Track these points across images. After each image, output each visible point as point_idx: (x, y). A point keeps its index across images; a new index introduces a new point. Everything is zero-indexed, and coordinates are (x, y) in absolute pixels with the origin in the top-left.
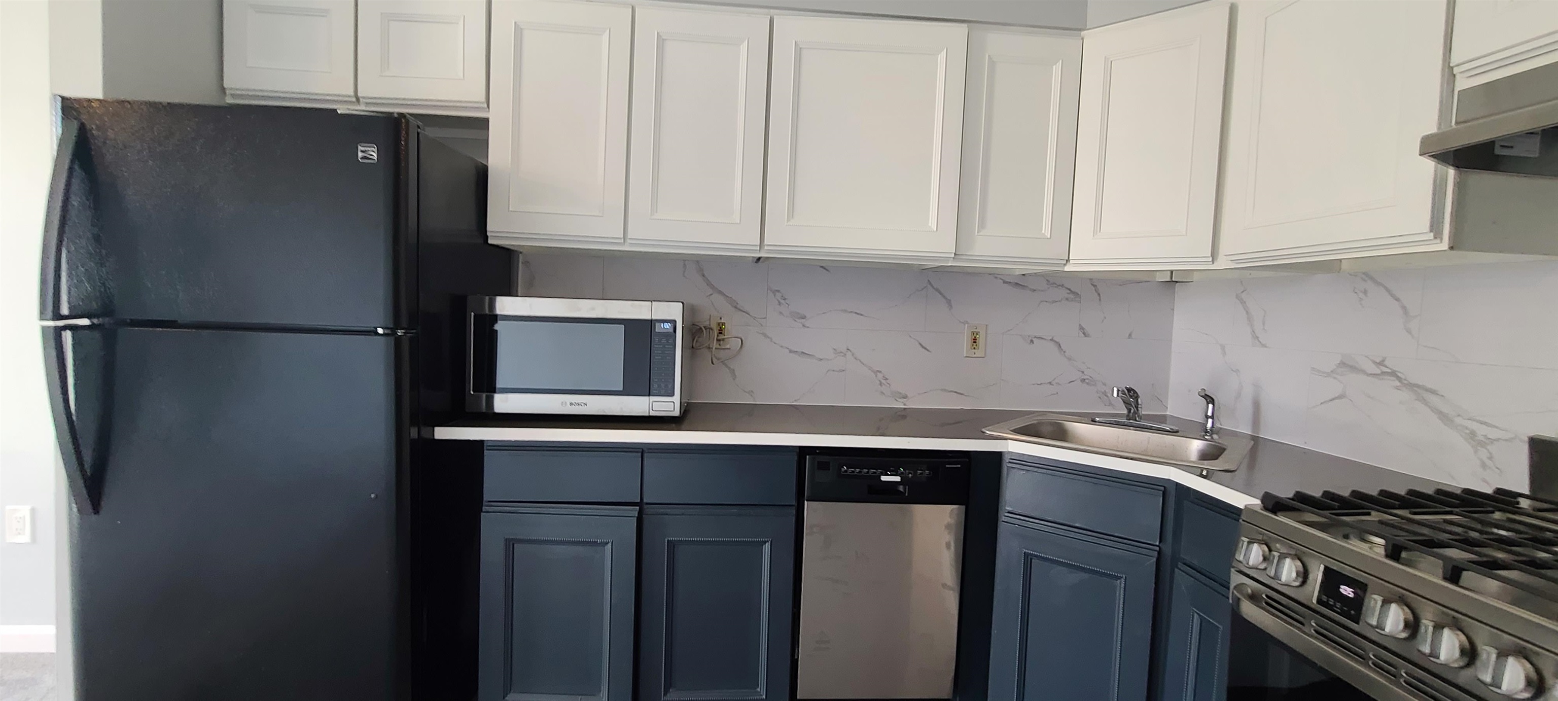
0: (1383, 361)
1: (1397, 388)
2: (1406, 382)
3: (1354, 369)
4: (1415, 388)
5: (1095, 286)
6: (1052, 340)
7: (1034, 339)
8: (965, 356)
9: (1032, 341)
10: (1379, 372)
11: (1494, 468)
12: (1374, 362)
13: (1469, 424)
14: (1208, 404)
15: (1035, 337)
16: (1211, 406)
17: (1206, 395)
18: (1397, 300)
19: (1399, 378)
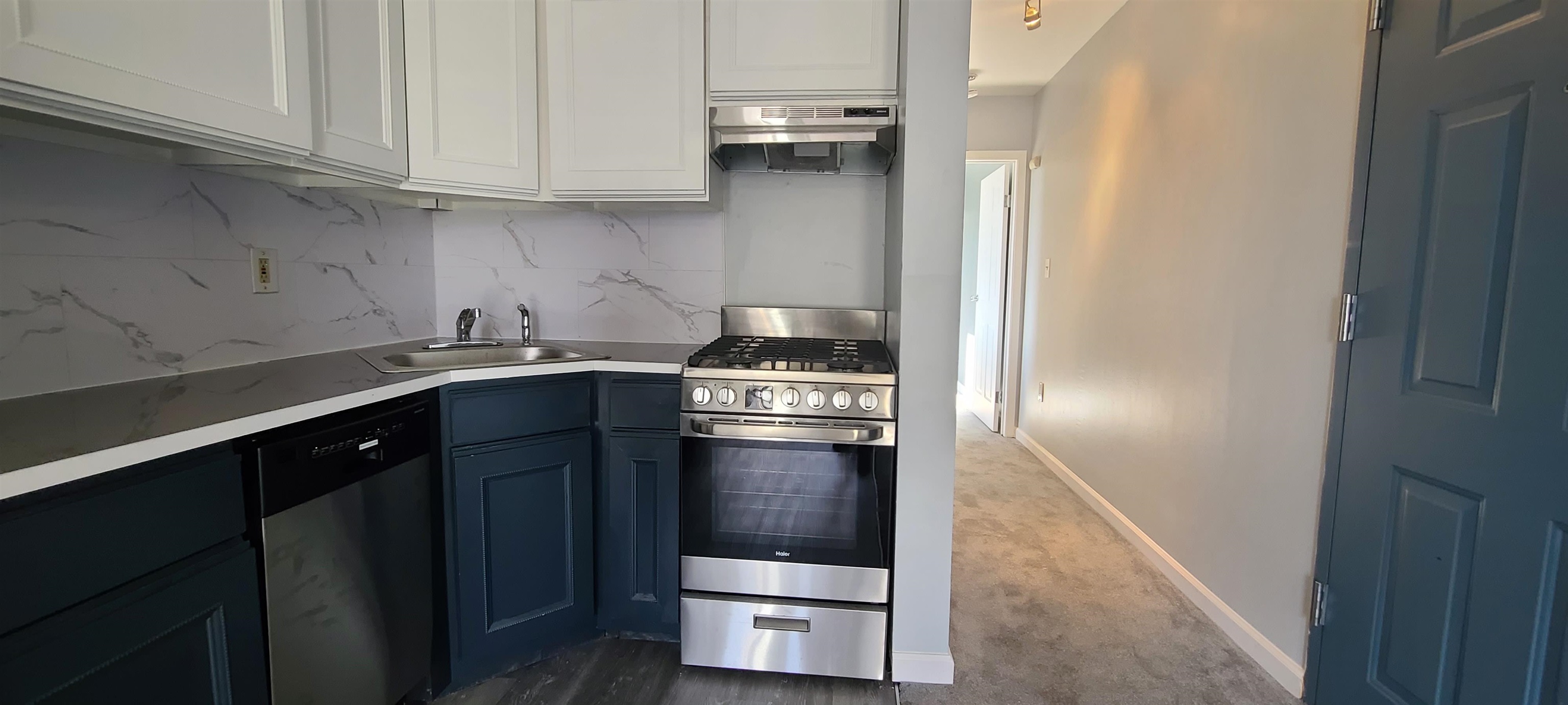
0: (629, 272)
1: (639, 289)
2: (644, 285)
4: (650, 289)
5: (374, 208)
6: (344, 268)
7: (328, 268)
8: (254, 291)
9: (325, 270)
10: (627, 280)
11: (695, 329)
12: (623, 274)
13: (682, 306)
14: (523, 316)
15: (327, 265)
16: (526, 318)
17: (524, 309)
18: (634, 232)
19: (639, 282)
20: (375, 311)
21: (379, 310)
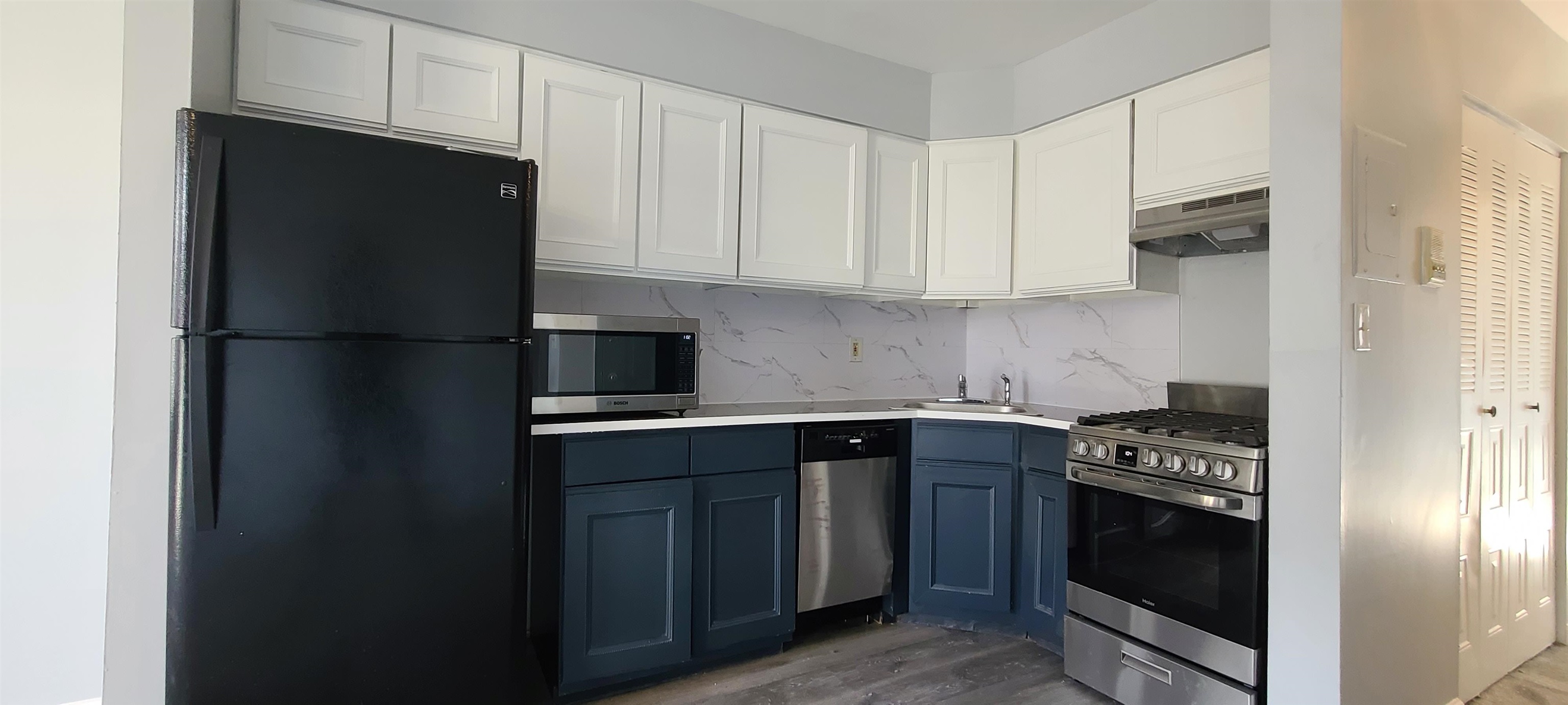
0: (1095, 351)
1: (1103, 365)
2: (1107, 362)
3: (1081, 357)
4: (1113, 365)
5: (924, 310)
6: (901, 348)
7: (891, 348)
8: (850, 360)
9: (889, 349)
10: (1093, 357)
11: (1150, 402)
12: (1091, 352)
13: (1140, 381)
14: (1006, 383)
15: (891, 346)
16: (1008, 384)
17: (1005, 378)
18: (1100, 317)
19: (1103, 360)
20: (919, 376)
21: (922, 375)
